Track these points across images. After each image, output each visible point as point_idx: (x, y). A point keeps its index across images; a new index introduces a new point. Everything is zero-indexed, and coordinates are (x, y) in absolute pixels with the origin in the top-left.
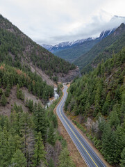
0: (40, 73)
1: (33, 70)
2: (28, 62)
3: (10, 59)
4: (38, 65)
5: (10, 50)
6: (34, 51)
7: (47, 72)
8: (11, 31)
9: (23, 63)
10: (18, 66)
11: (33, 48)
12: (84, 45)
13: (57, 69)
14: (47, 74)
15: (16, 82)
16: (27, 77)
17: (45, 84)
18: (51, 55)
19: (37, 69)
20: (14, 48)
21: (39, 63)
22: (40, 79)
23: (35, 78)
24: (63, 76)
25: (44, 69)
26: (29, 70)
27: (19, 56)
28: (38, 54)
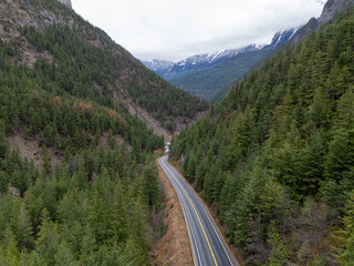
0: (144, 116)
1: (132, 111)
2: (125, 98)
3: (96, 94)
4: (141, 103)
5: (95, 78)
6: (135, 78)
7: (156, 114)
8: (97, 43)
9: (116, 99)
10: (109, 104)
11: (133, 72)
12: (237, 62)
13: (176, 109)
14: (157, 118)
15: (108, 126)
16: (122, 120)
17: (150, 133)
18: (164, 85)
19: (139, 109)
20: (102, 74)
21: (143, 98)
22: (143, 126)
23: (135, 122)
24: (185, 122)
25: (150, 109)
26: (126, 111)
27: (110, 87)
28: (141, 83)
